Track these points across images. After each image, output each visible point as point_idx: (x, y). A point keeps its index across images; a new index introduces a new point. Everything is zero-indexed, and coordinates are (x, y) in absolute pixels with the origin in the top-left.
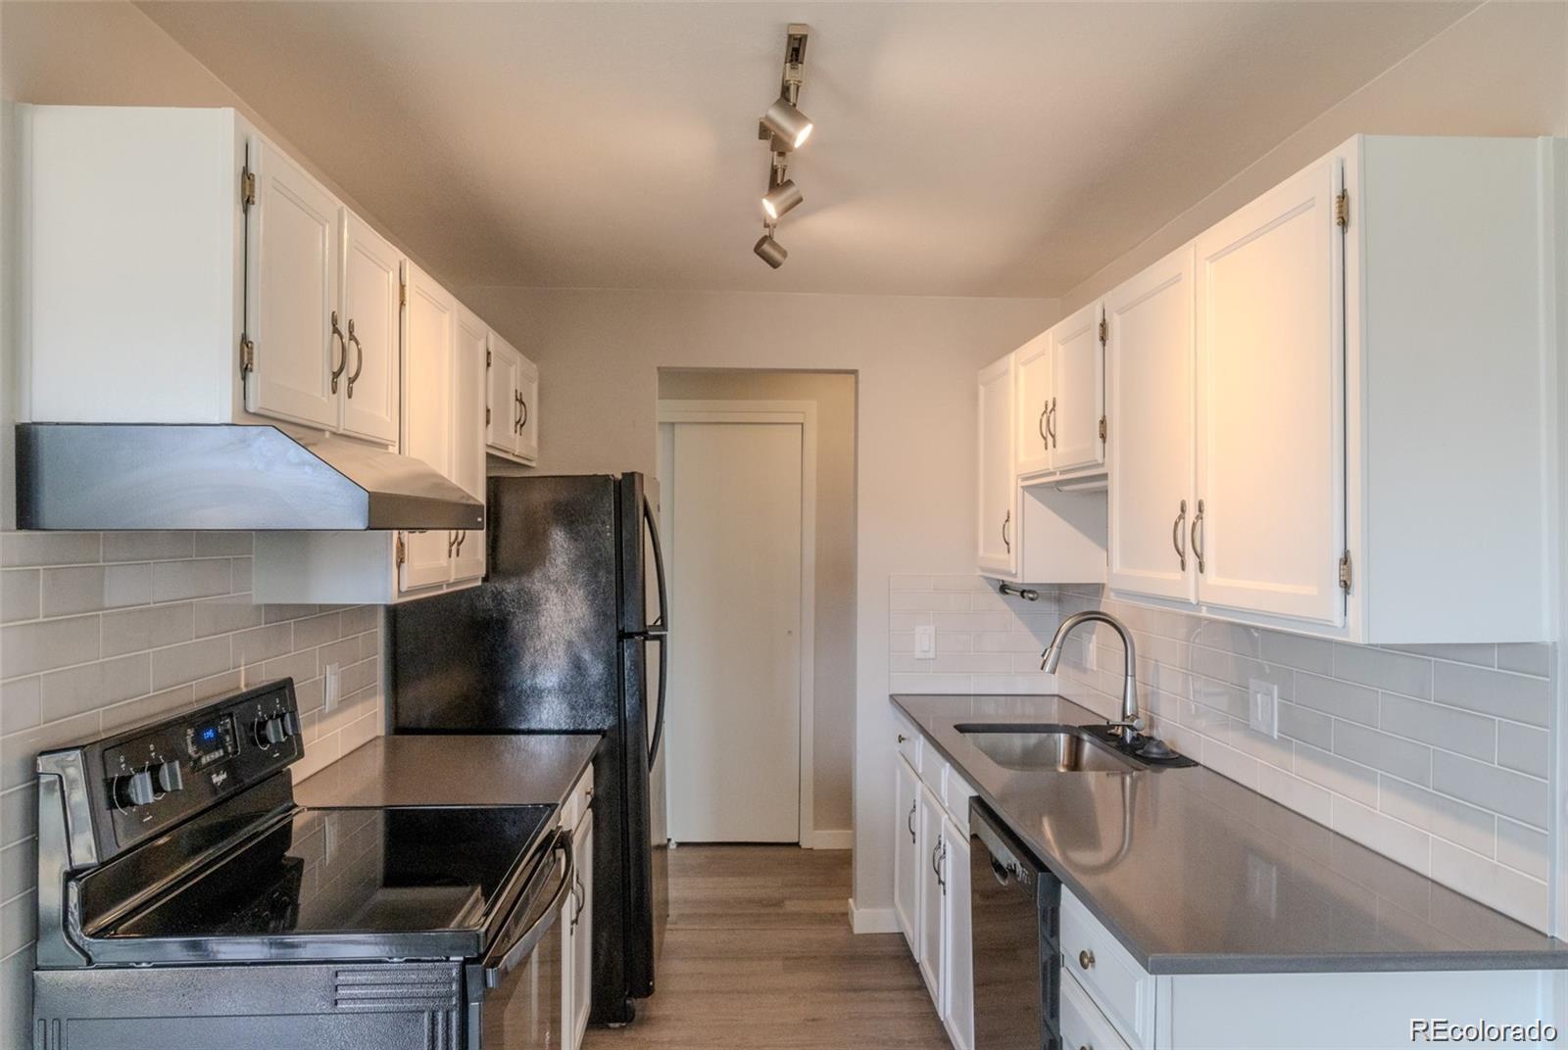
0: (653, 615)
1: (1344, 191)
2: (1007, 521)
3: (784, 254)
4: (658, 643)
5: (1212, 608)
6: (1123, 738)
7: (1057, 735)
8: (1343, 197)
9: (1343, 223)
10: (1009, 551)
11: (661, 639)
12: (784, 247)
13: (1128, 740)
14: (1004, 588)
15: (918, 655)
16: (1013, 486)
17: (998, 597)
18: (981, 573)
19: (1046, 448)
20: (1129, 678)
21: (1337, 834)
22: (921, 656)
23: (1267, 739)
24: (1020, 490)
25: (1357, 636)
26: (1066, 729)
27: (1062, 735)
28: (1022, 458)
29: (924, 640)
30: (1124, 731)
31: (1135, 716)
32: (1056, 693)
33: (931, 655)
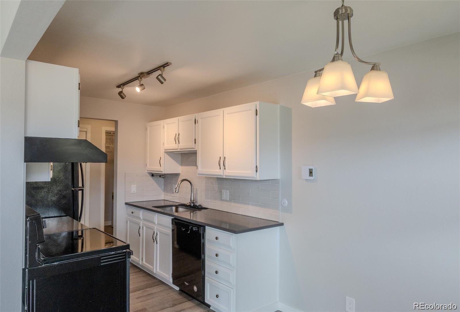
0: (80, 185)
1: (256, 109)
2: (160, 159)
3: (125, 96)
4: (81, 191)
5: (225, 176)
6: (191, 205)
7: (173, 207)
8: (256, 110)
9: (256, 115)
10: (161, 166)
11: (82, 190)
12: (125, 94)
13: (192, 205)
14: (153, 175)
15: (132, 192)
16: (162, 151)
17: (150, 178)
18: (147, 172)
19: (176, 144)
20: (192, 193)
21: (242, 215)
22: (133, 192)
23: (227, 201)
24: (164, 152)
25: (258, 179)
26: (175, 206)
27: (174, 207)
28: (166, 145)
29: (134, 188)
30: (191, 204)
31: (193, 201)
32: (163, 199)
33: (135, 192)
